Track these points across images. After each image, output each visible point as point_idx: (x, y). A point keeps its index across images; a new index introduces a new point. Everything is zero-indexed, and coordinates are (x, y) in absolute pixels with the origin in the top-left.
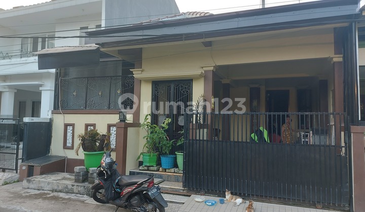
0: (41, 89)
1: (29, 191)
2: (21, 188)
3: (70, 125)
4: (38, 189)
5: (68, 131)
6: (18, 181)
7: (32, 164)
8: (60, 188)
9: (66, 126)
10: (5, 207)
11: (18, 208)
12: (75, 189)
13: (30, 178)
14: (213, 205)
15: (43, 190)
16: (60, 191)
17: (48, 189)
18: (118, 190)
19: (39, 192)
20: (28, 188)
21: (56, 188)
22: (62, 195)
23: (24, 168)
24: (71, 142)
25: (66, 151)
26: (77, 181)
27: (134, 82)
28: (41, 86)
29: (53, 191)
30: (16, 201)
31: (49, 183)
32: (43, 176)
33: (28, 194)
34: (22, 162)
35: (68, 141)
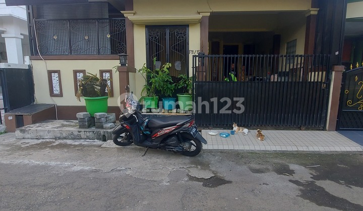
0: (3, 36)
1: (27, 142)
2: (15, 139)
3: (55, 72)
4: (37, 139)
5: (53, 78)
6: (6, 132)
7: (20, 114)
8: (64, 135)
9: (50, 73)
10: (8, 162)
11: (26, 161)
12: (83, 134)
13: (23, 128)
14: (227, 136)
15: (43, 139)
16: (65, 138)
17: (49, 137)
18: (148, 132)
19: (40, 141)
20: (24, 138)
21: (59, 135)
22: (69, 142)
23: (10, 118)
24: (58, 89)
25: (54, 98)
26: (81, 127)
27: (125, 26)
28: (3, 32)
29: (56, 139)
30: (17, 154)
31: (49, 132)
32: (38, 125)
33: (28, 145)
34: (6, 112)
35: (54, 89)
